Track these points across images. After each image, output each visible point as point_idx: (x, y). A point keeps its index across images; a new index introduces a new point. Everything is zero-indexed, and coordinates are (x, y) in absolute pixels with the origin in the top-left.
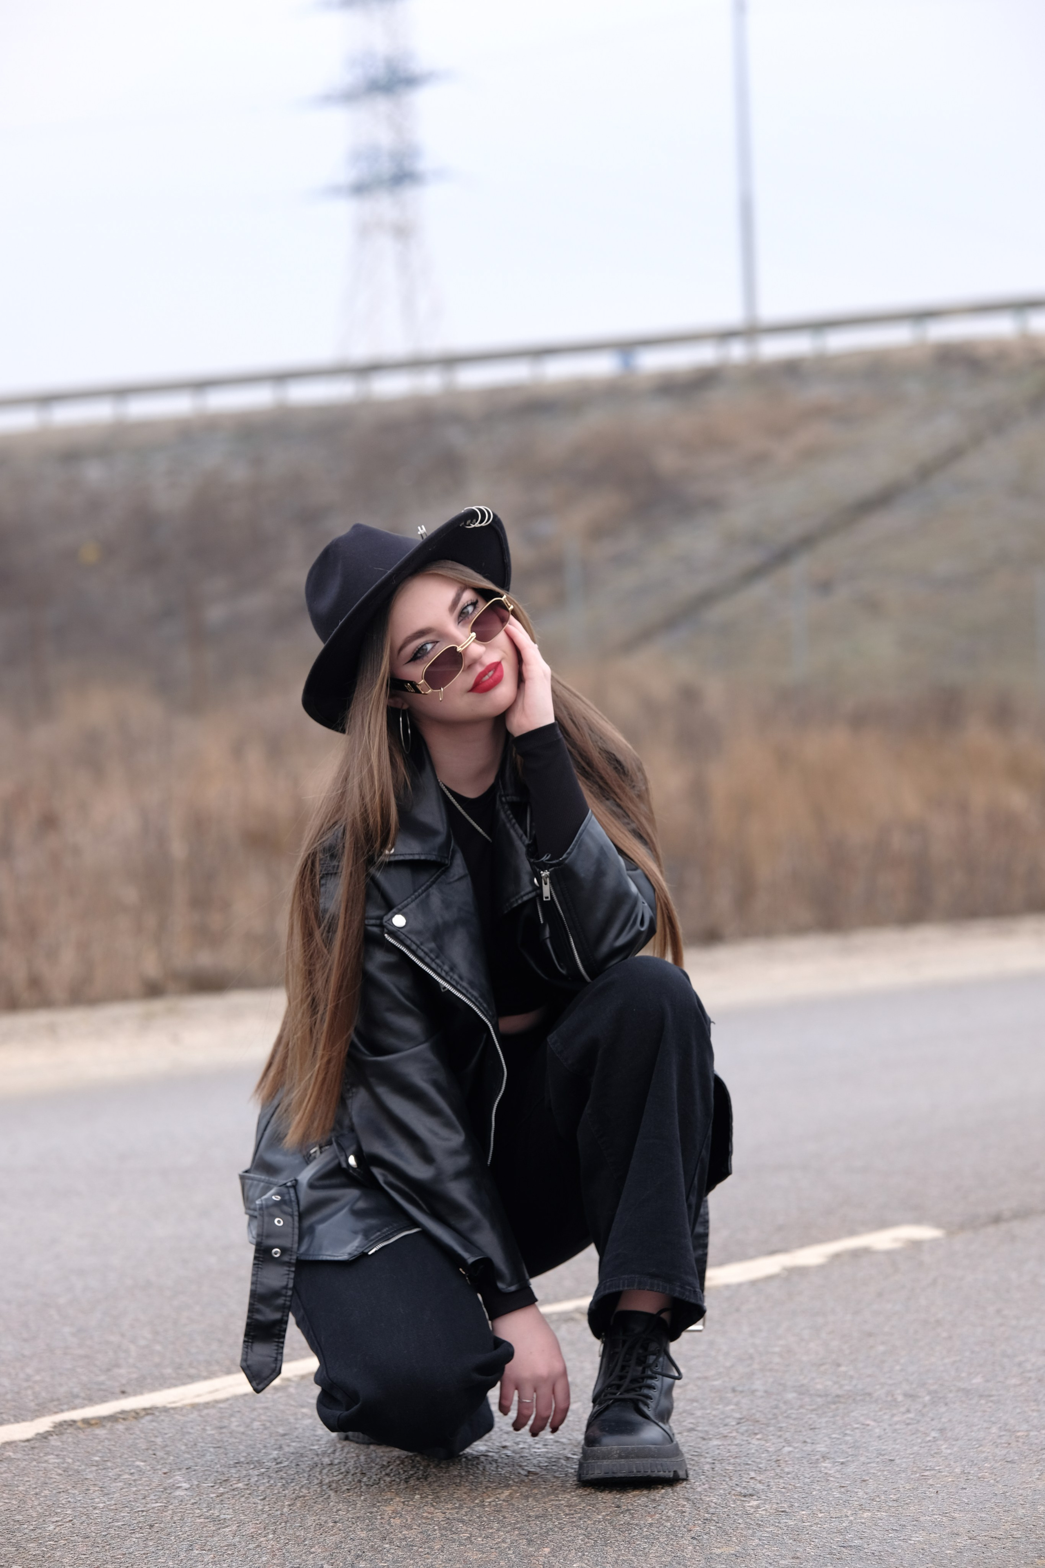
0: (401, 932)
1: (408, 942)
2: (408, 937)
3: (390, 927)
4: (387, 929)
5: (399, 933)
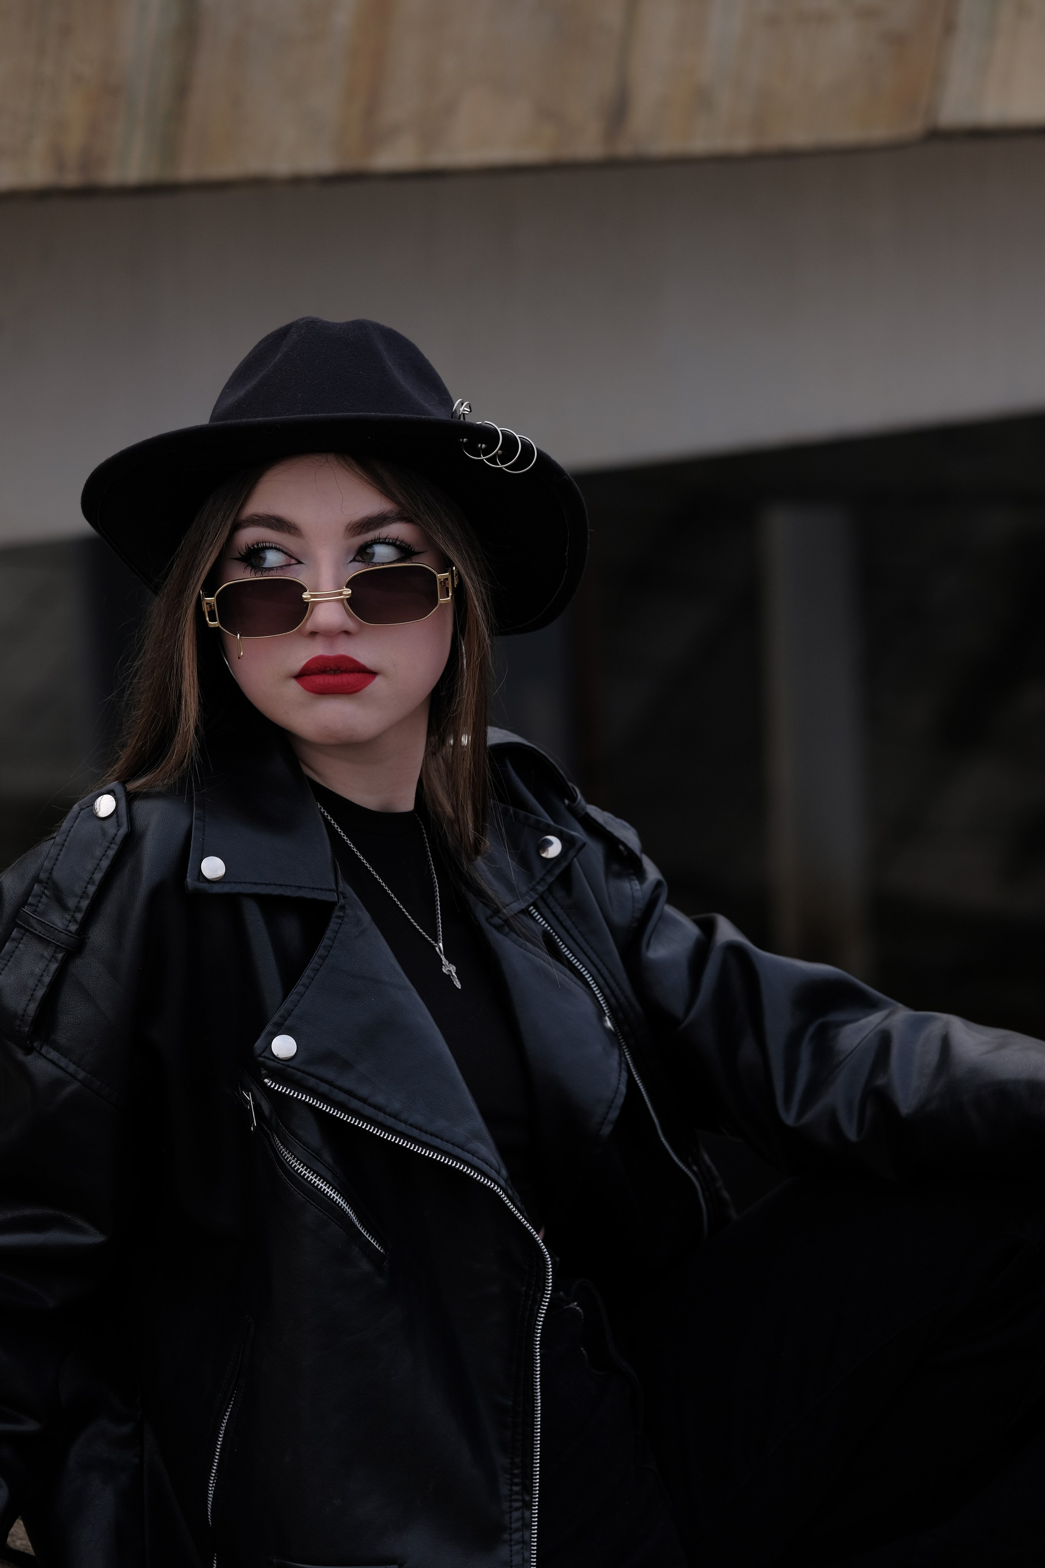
0: (294, 1068)
1: (312, 1082)
2: (308, 1074)
3: (271, 1063)
4: (267, 1068)
5: (289, 1069)
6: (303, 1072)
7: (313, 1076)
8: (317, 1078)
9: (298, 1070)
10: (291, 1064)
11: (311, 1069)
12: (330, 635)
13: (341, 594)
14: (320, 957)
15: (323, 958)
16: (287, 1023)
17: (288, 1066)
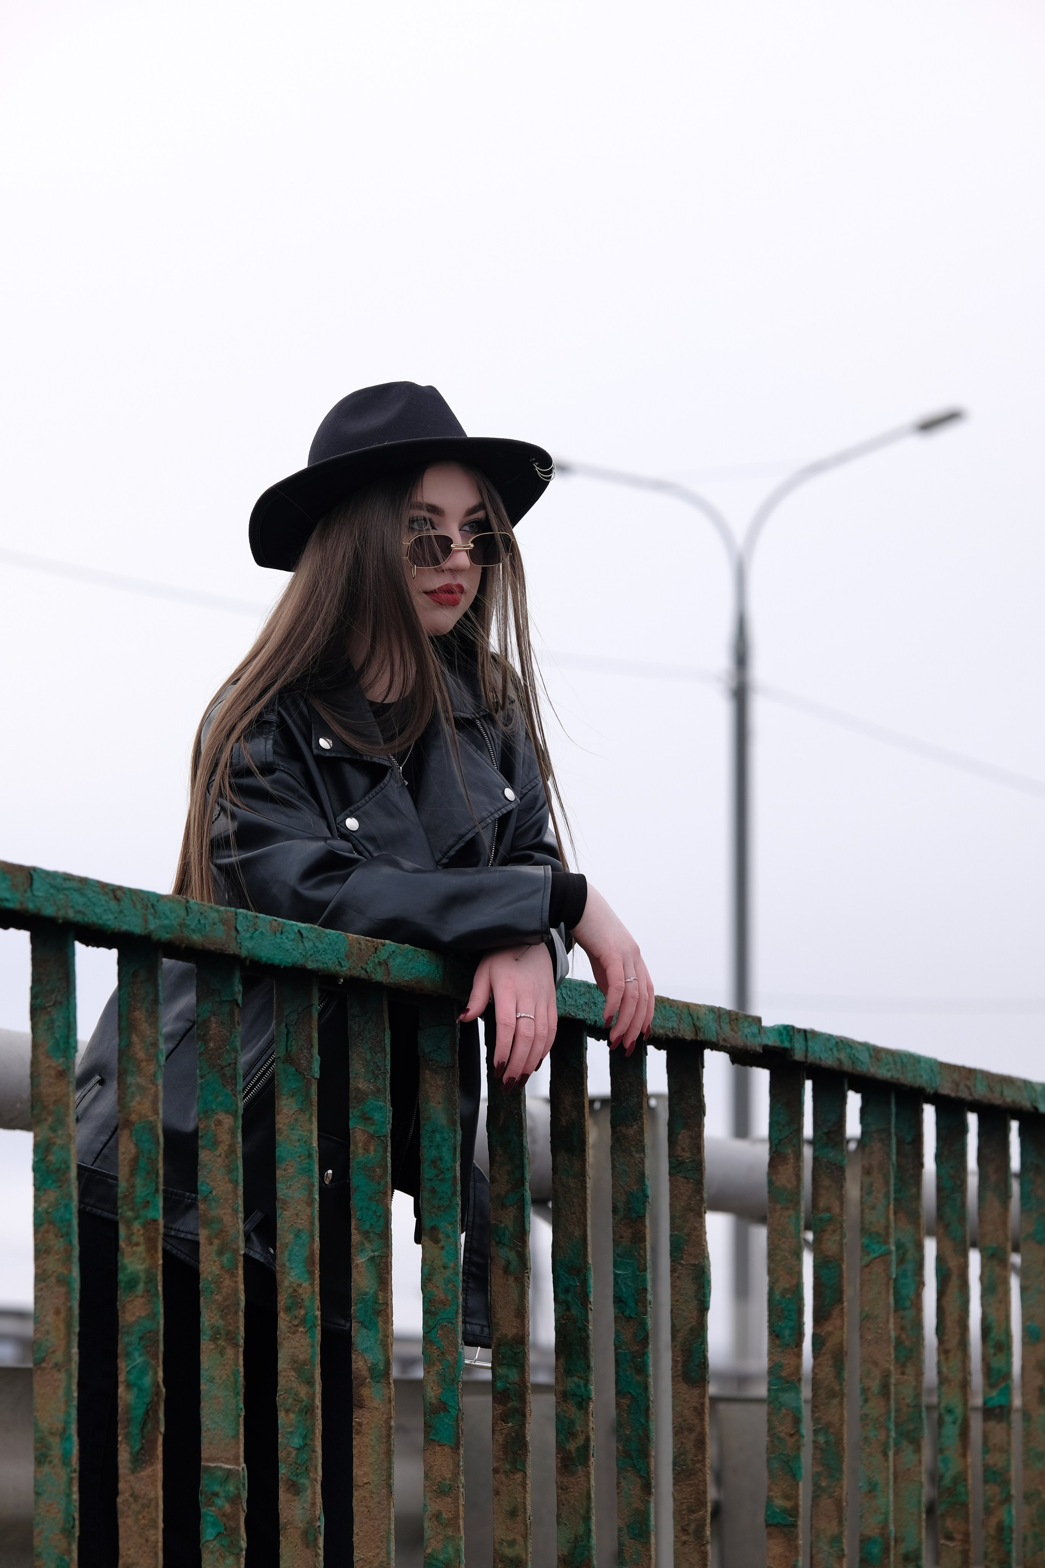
6: (358, 841)
7: (362, 845)
8: (364, 847)
9: (356, 839)
10: (354, 834)
11: (363, 842)
12: (455, 571)
13: (468, 547)
14: (380, 787)
15: (382, 789)
16: (356, 813)
17: (352, 835)
